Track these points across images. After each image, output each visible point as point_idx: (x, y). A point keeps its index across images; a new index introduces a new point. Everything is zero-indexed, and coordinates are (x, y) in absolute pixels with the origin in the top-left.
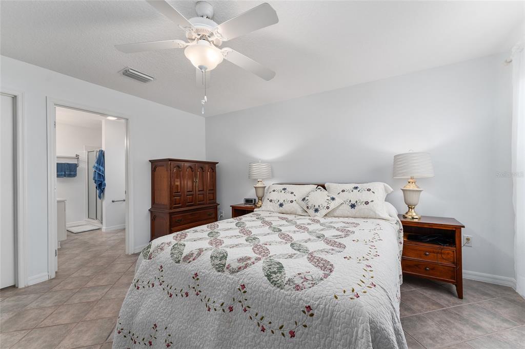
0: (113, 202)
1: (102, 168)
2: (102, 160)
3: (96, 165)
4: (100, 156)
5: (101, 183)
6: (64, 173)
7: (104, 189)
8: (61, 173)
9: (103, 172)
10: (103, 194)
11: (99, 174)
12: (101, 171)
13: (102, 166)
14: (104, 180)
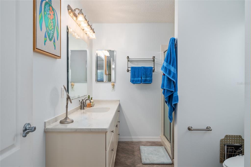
0: (189, 129)
1: (172, 69)
2: (173, 55)
3: (165, 64)
4: (170, 49)
5: (172, 95)
6: (140, 79)
7: (176, 105)
8: (138, 79)
9: (175, 76)
10: (175, 113)
11: (169, 79)
12: (172, 75)
13: (173, 66)
14: (176, 90)
